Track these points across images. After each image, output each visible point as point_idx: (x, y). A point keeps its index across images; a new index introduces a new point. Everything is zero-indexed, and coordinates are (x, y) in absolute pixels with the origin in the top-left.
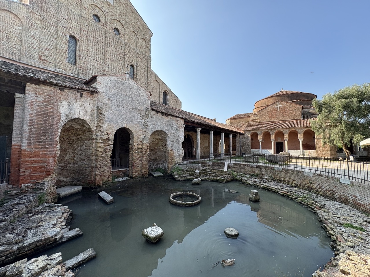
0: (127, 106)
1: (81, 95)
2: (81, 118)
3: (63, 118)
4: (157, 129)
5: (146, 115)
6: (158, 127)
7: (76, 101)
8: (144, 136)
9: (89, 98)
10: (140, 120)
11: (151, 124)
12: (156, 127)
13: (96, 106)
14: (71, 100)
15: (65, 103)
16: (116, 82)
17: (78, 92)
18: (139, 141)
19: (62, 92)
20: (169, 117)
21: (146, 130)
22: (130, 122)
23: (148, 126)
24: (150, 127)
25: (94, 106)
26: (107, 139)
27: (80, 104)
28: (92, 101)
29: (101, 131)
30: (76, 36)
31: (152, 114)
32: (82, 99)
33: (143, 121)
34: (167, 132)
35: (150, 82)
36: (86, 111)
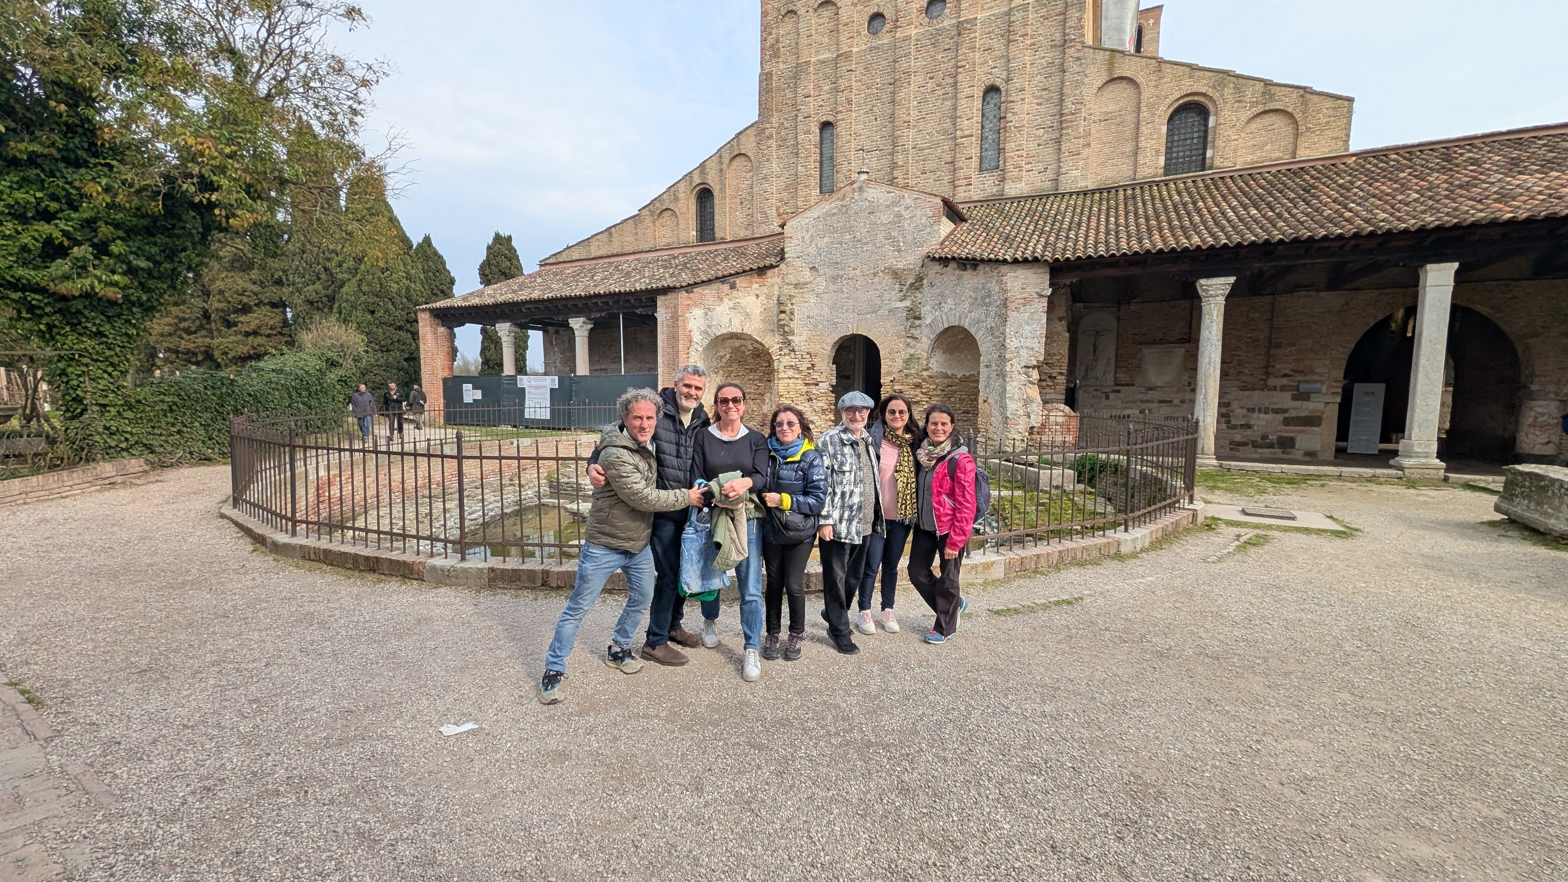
0: (858, 272)
1: (733, 287)
2: (734, 331)
3: (697, 337)
4: (946, 326)
5: (917, 284)
6: (948, 317)
7: (721, 300)
8: (912, 351)
9: (755, 286)
10: (899, 304)
11: (928, 308)
12: (944, 317)
13: (775, 298)
14: (710, 302)
15: (698, 312)
16: (827, 214)
17: (723, 283)
18: (896, 370)
19: (691, 295)
20: (981, 267)
21: (916, 333)
22: (868, 316)
23: (919, 318)
24: (928, 321)
25: (768, 297)
26: (808, 368)
27: (731, 304)
28: (765, 290)
29: (793, 351)
30: (830, 119)
31: (931, 273)
32: (735, 293)
33: (907, 303)
34: (973, 331)
35: (1079, 106)
36: (748, 314)
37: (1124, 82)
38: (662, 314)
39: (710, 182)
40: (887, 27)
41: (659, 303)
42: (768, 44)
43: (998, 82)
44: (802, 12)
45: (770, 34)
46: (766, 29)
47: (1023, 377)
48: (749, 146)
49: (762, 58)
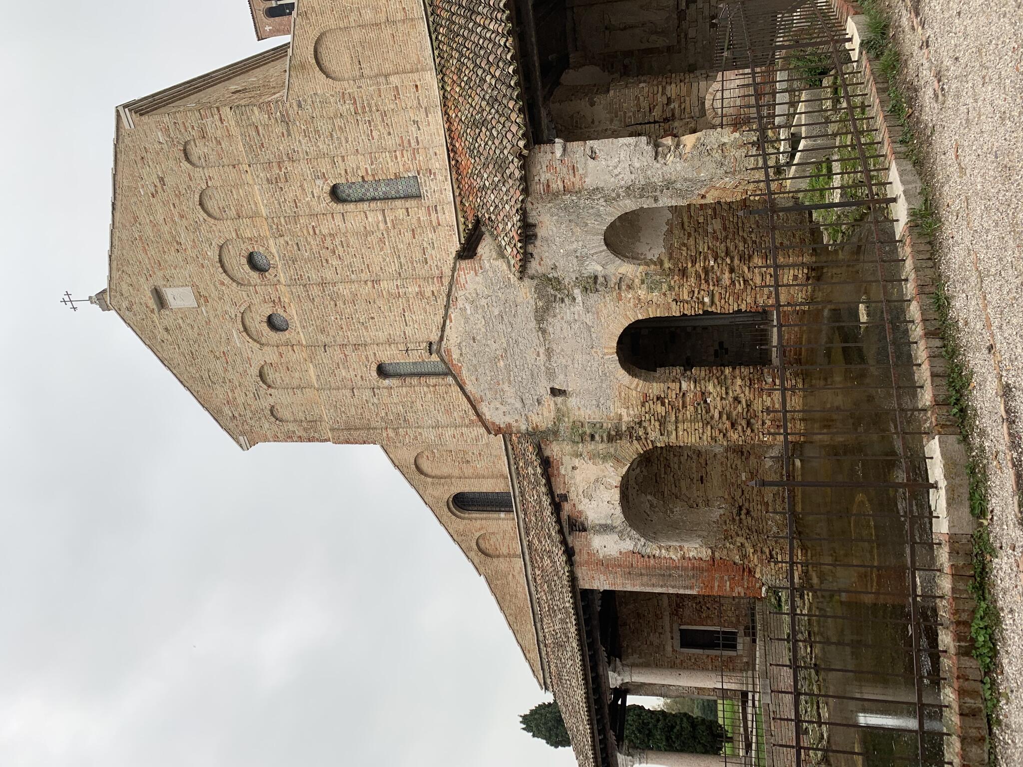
1: (565, 498)
2: (618, 496)
3: (628, 545)
4: (605, 248)
5: (555, 283)
6: (594, 247)
7: (580, 513)
8: (638, 282)
9: (564, 471)
10: (579, 302)
11: (583, 269)
12: (594, 251)
13: (576, 446)
15: (596, 543)
18: (663, 300)
19: (577, 550)
21: (613, 280)
22: (594, 336)
23: (596, 278)
24: (599, 268)
25: (575, 454)
26: (663, 404)
27: (586, 501)
28: (566, 459)
29: (640, 423)
30: (374, 367)
31: (541, 270)
32: (572, 496)
33: (577, 292)
34: (610, 219)
35: (347, 96)
36: (597, 480)
37: (320, 50)
38: (600, 582)
39: (446, 497)
40: (280, 311)
41: (587, 587)
42: (305, 434)
43: (327, 189)
44: (271, 401)
45: (294, 432)
46: (289, 437)
47: (670, 158)
48: (407, 456)
49: (318, 440)
